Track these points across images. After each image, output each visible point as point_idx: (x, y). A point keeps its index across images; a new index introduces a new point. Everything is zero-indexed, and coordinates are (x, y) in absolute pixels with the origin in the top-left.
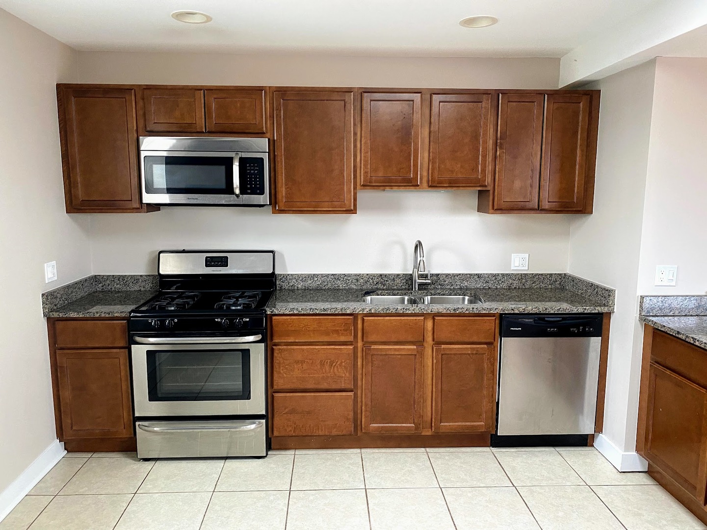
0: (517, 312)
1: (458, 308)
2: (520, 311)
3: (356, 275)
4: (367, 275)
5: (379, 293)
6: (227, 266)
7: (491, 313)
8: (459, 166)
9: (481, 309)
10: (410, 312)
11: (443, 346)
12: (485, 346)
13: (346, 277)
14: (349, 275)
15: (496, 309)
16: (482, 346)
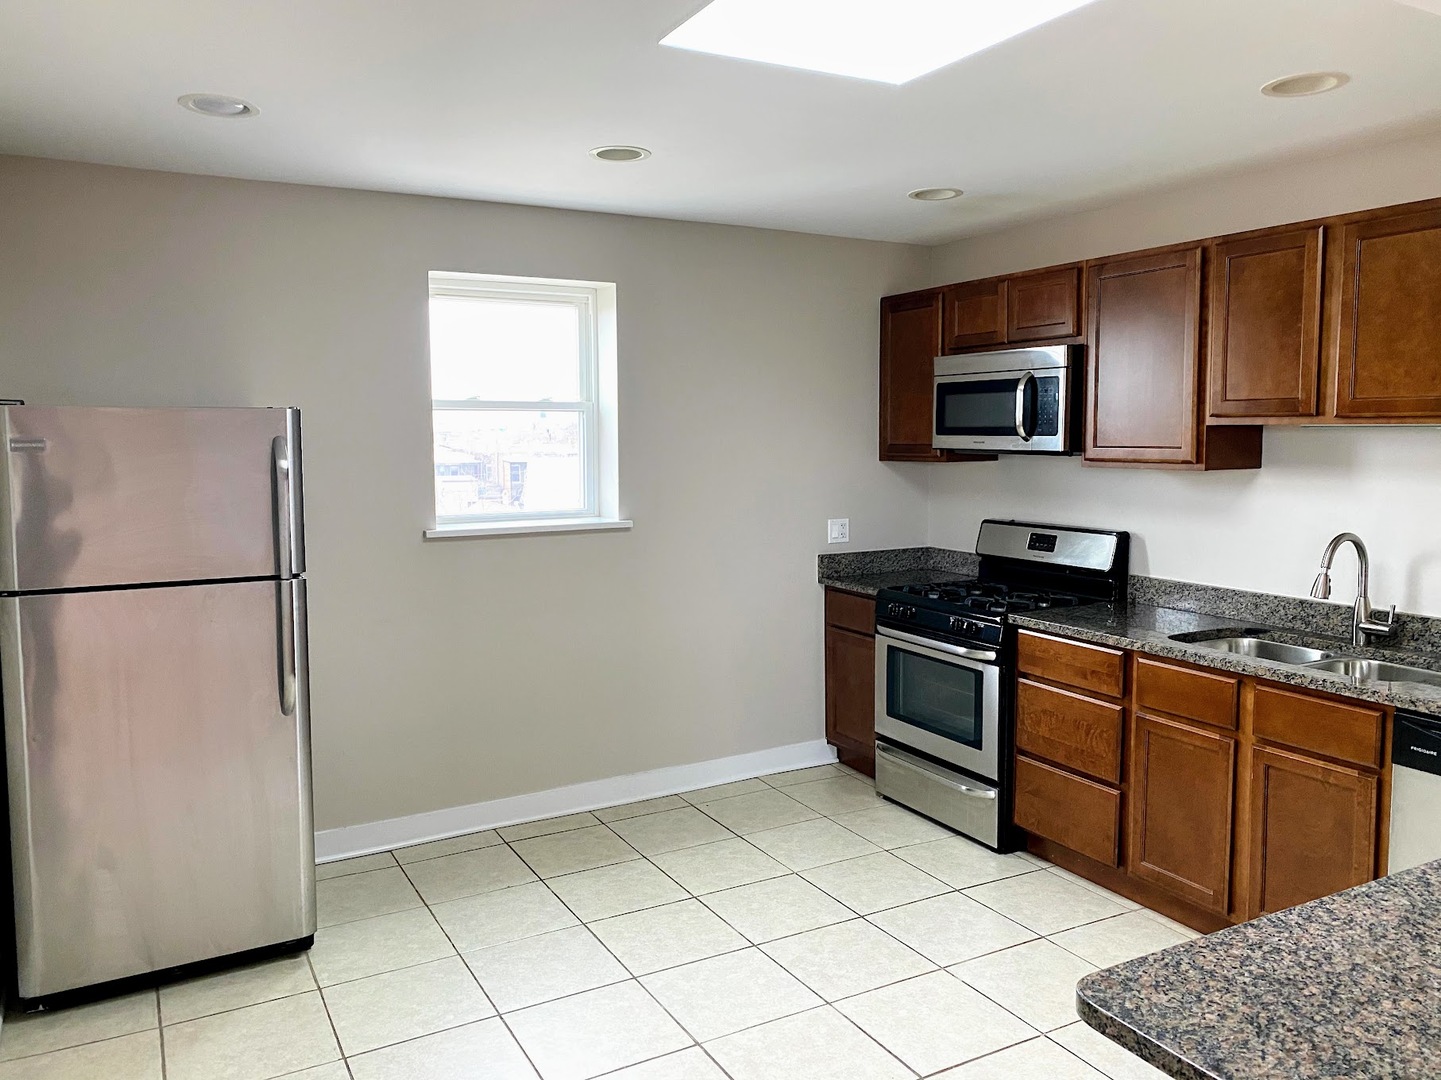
0: (1422, 709)
1: (1295, 674)
2: (1432, 709)
3: (1254, 595)
4: (1276, 597)
5: (1276, 636)
6: (1052, 551)
7: (1362, 700)
8: (1401, 371)
9: (1342, 686)
10: (1206, 664)
11: (1269, 749)
12: (1355, 773)
13: (1236, 597)
14: (1243, 594)
15: (1374, 693)
16: (1349, 771)
